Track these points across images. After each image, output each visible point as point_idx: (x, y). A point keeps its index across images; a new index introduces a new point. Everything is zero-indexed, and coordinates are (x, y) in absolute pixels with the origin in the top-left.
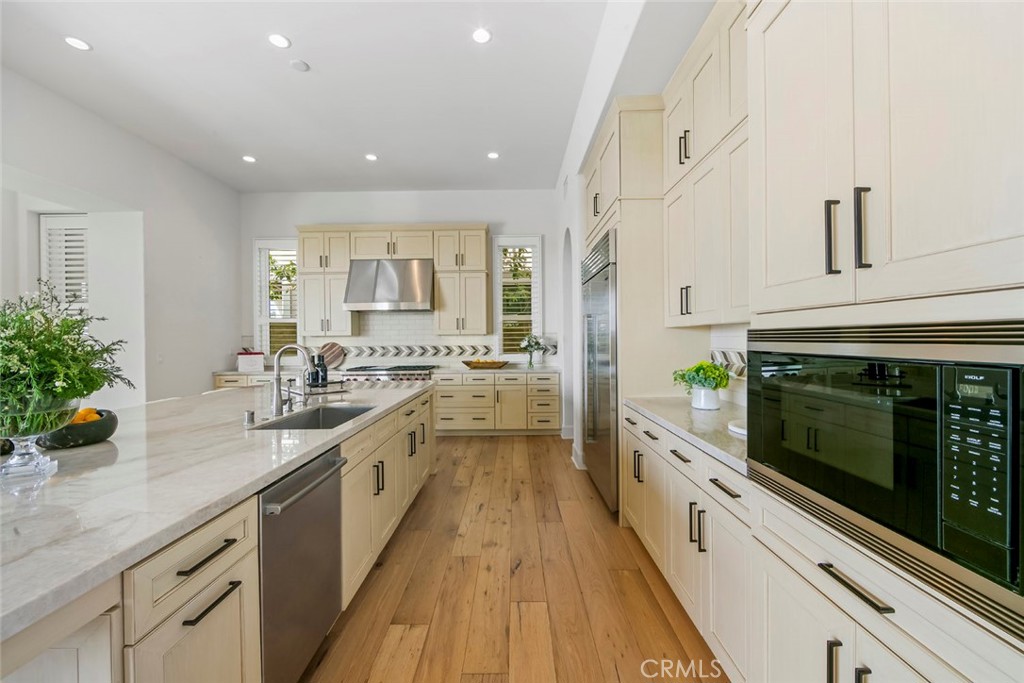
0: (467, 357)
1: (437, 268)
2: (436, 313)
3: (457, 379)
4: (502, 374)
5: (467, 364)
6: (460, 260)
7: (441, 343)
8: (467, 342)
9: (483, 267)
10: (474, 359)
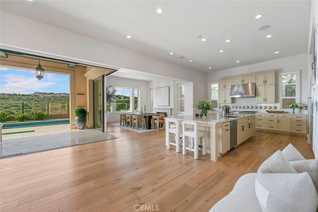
0: (267, 109)
1: (257, 85)
2: (257, 97)
3: (264, 115)
4: (280, 115)
5: (267, 111)
6: (265, 82)
7: (258, 105)
8: (268, 105)
9: (274, 83)
10: (270, 110)
